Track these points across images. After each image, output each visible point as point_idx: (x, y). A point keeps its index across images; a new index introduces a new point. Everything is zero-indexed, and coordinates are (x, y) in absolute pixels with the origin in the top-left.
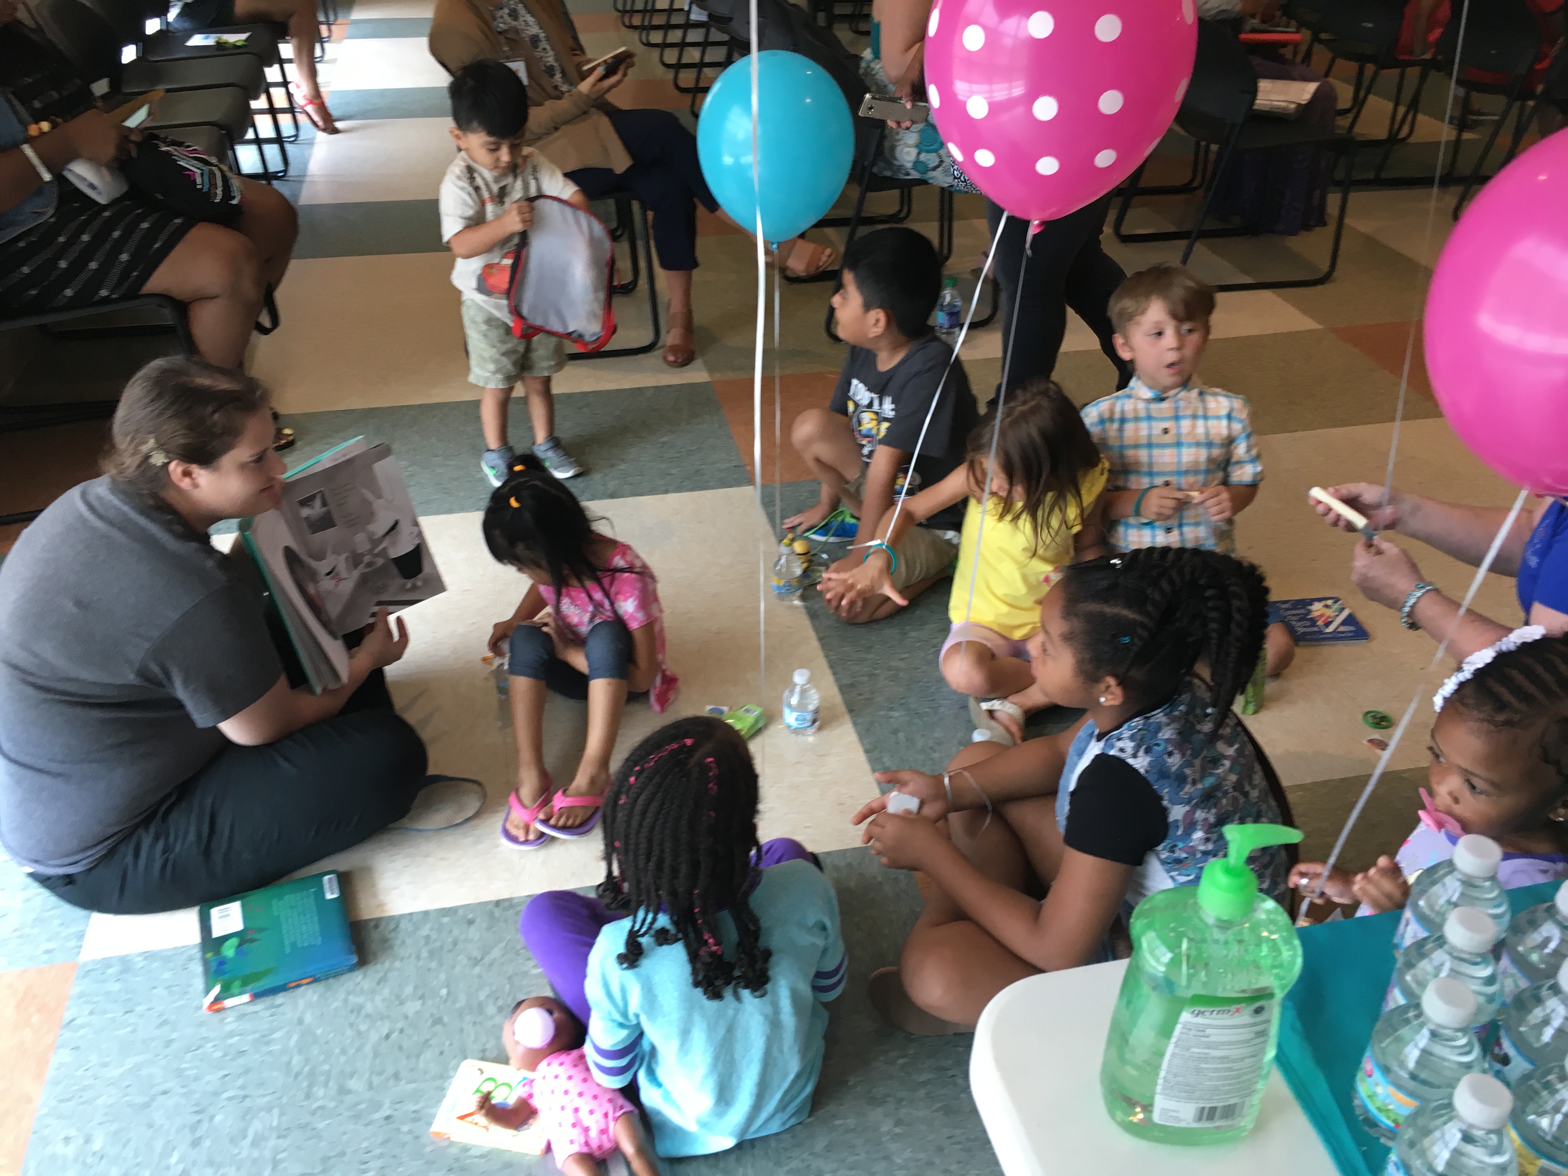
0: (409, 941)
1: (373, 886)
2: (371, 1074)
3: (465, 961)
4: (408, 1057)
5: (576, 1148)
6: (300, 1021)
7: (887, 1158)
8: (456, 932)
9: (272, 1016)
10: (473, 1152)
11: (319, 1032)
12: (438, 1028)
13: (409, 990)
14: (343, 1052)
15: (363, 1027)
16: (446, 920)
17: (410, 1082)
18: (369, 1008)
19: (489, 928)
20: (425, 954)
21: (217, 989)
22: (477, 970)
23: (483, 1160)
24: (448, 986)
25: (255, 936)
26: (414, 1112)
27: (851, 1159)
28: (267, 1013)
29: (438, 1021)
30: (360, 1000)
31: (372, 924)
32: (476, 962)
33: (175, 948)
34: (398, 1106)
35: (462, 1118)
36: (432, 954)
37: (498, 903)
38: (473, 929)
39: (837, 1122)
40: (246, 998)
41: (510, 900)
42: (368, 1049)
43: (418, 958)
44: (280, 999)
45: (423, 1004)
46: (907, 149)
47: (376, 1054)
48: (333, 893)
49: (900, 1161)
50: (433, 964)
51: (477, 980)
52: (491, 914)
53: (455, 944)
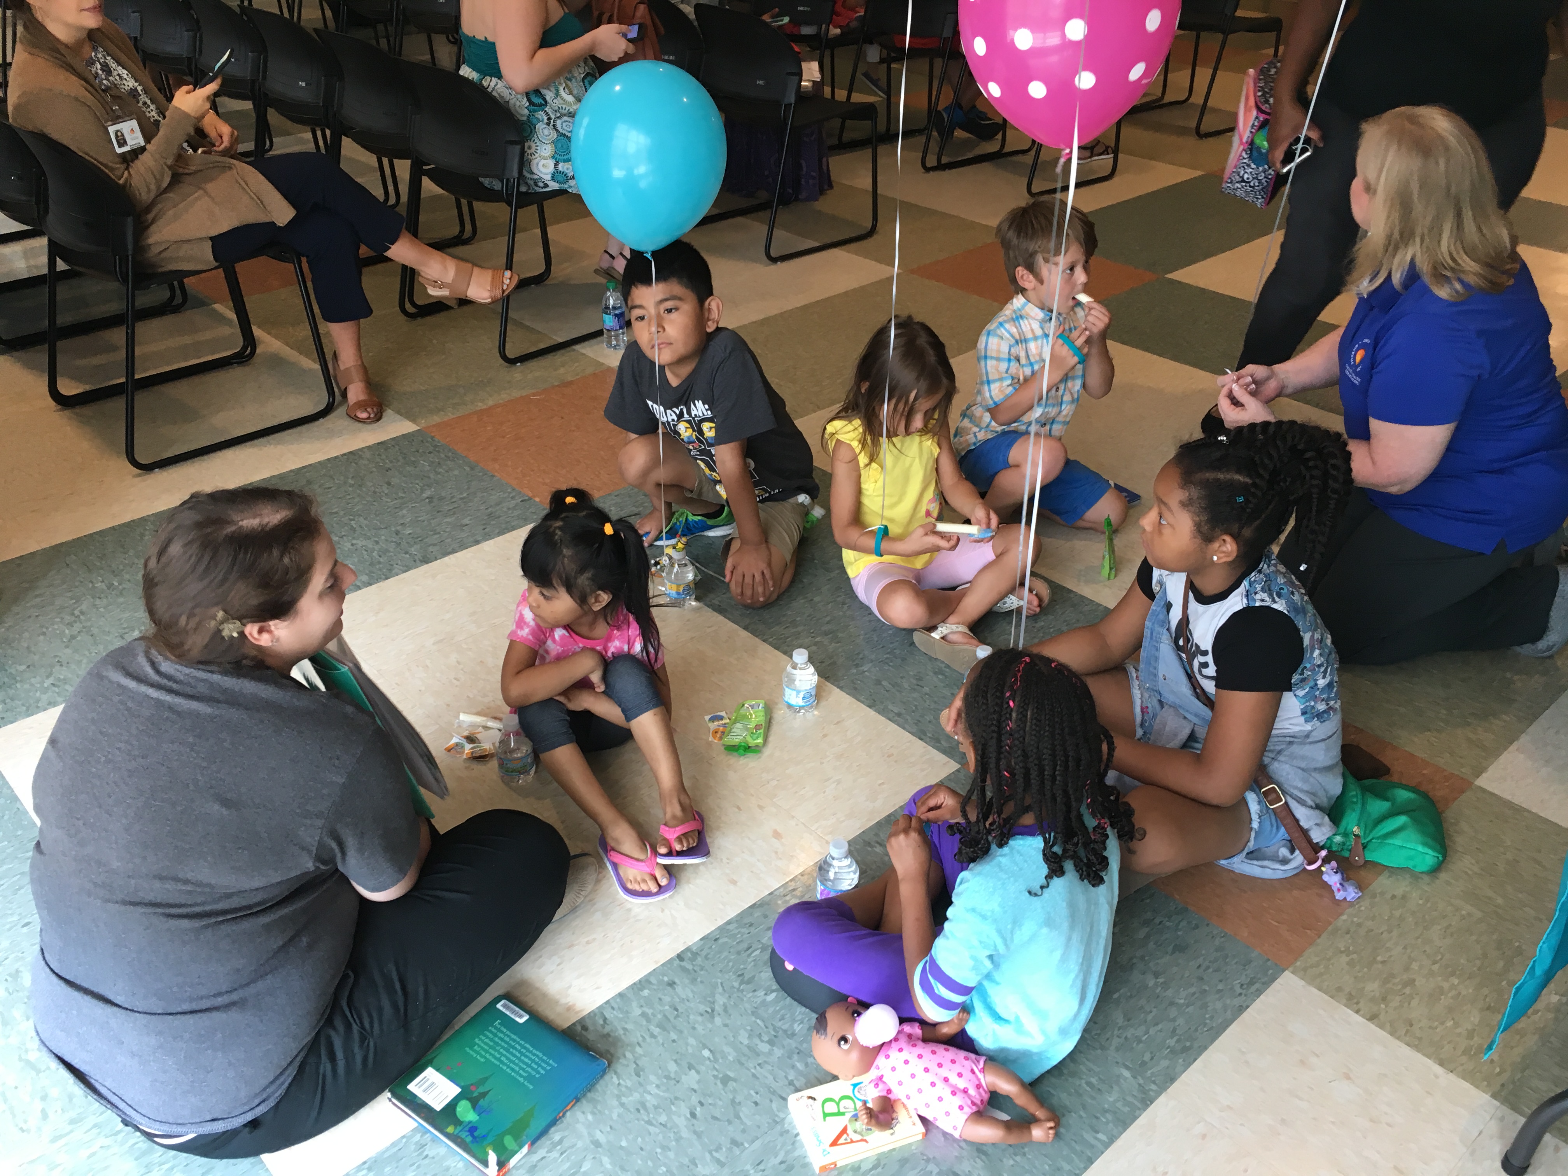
0: (630, 1026)
1: (544, 995)
2: (710, 1152)
3: (700, 1019)
4: (730, 1122)
6: (597, 1144)
7: (1172, 1004)
8: (667, 999)
9: (562, 1154)
10: (864, 1169)
11: (624, 1143)
12: (732, 1085)
13: (672, 1067)
14: (665, 1148)
15: (663, 1119)
16: (646, 992)
17: (753, 1142)
18: (650, 1101)
19: (693, 981)
20: (657, 1031)
21: (492, 1158)
22: (718, 1021)
23: (880, 1169)
24: (705, 1046)
25: (482, 1089)
26: (782, 1163)
27: (1150, 1017)
28: (555, 1154)
29: (725, 1080)
30: (636, 1096)
31: (579, 1028)
32: (711, 1014)
33: (393, 1145)
34: (761, 1167)
35: (834, 1143)
36: (660, 1026)
37: (680, 957)
38: (679, 989)
39: (1116, 996)
40: (525, 1149)
41: (688, 949)
42: (685, 1134)
43: (653, 1036)
44: (556, 1134)
45: (698, 1072)
47: (698, 1135)
48: (521, 1016)
49: (1182, 1001)
50: (673, 1036)
51: (726, 1028)
52: (684, 969)
53: (677, 1010)
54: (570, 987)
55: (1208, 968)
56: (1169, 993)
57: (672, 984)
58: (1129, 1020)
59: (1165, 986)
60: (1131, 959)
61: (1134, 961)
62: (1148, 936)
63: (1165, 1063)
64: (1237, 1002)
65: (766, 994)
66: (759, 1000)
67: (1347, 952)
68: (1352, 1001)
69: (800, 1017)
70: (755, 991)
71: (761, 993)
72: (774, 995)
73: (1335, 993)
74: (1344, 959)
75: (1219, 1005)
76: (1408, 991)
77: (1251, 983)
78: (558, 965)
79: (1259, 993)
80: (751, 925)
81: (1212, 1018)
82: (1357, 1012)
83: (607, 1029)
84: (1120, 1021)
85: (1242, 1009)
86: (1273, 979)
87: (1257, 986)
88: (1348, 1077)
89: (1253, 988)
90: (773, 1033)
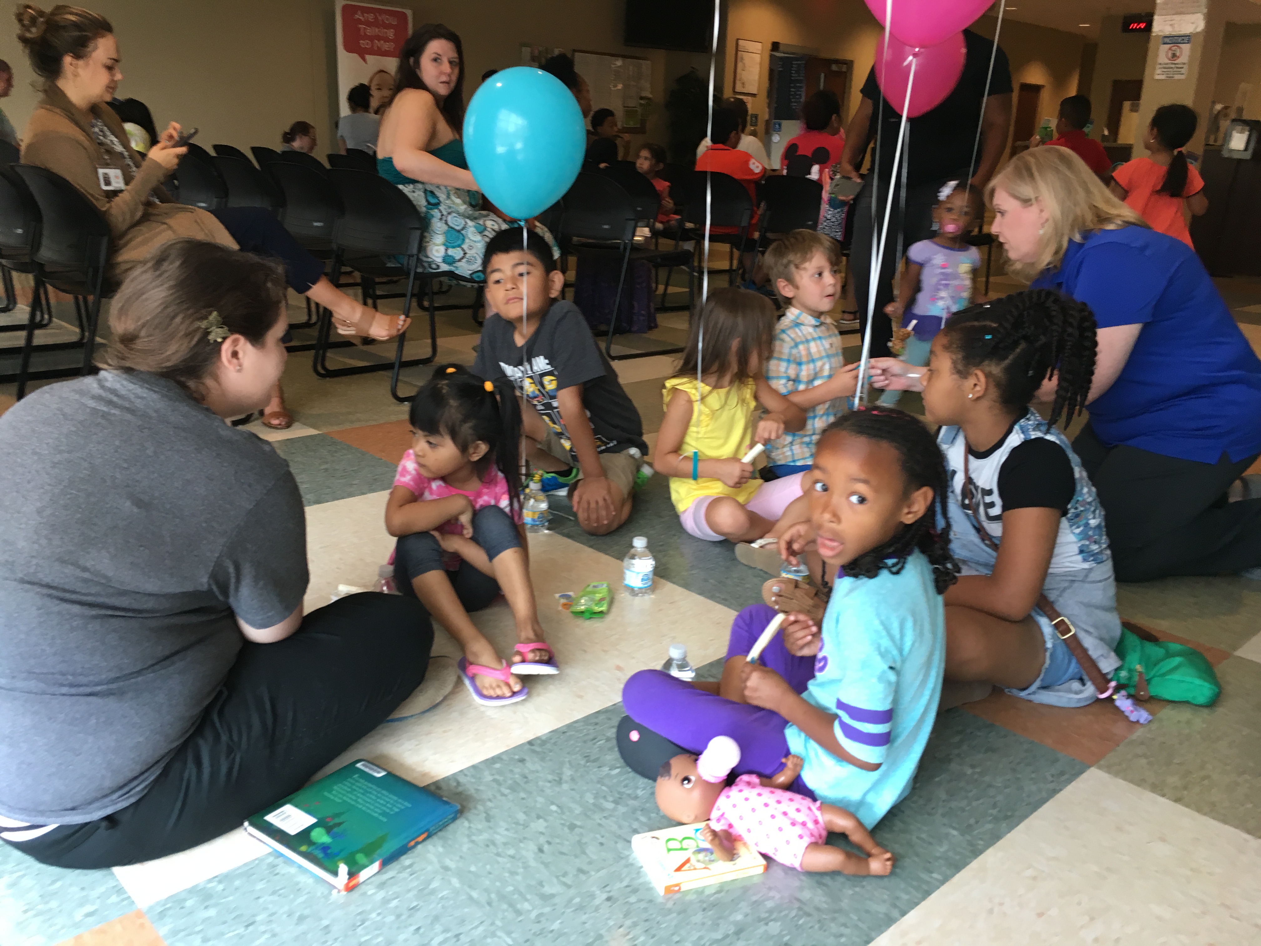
0: (482, 788)
1: (402, 765)
2: (557, 877)
3: (548, 785)
4: (576, 856)
5: (806, 840)
6: (446, 869)
7: (990, 786)
8: (517, 770)
9: (411, 875)
10: (707, 892)
11: (473, 869)
12: (577, 830)
13: (521, 817)
14: (513, 873)
15: (511, 852)
16: (497, 766)
17: (598, 871)
18: (499, 839)
19: (543, 759)
20: (506, 791)
21: (343, 869)
22: (565, 786)
23: (722, 894)
24: (553, 803)
25: (337, 820)
26: (627, 886)
27: (971, 795)
28: (405, 874)
29: (572, 827)
30: (485, 836)
31: (433, 787)
32: (560, 782)
33: (245, 865)
34: (608, 889)
35: (679, 869)
36: (512, 789)
37: (530, 743)
38: (529, 765)
39: (937, 779)
40: (375, 866)
41: (538, 738)
42: (533, 863)
43: (503, 795)
44: (406, 860)
45: (546, 820)
46: (437, 248)
47: (546, 865)
48: (379, 772)
49: (1000, 785)
50: (522, 795)
51: (573, 792)
52: (534, 751)
53: (526, 777)
54: (425, 761)
55: (1019, 763)
56: (987, 779)
57: (522, 761)
58: (951, 796)
59: (982, 774)
63: (989, 826)
64: (1051, 786)
65: (610, 770)
66: (604, 774)
67: (1145, 756)
68: (1158, 788)
69: (643, 786)
70: (599, 767)
71: (606, 769)
72: (618, 770)
73: (1139, 783)
74: (1143, 761)
75: (1034, 788)
76: (1206, 782)
77: (1062, 773)
78: (417, 745)
79: (1069, 781)
80: (596, 724)
81: (1028, 796)
82: (1163, 796)
83: (460, 789)
84: (944, 796)
85: (1055, 792)
86: (1081, 772)
87: (1066, 776)
88: (1163, 840)
89: (1063, 778)
90: (618, 796)
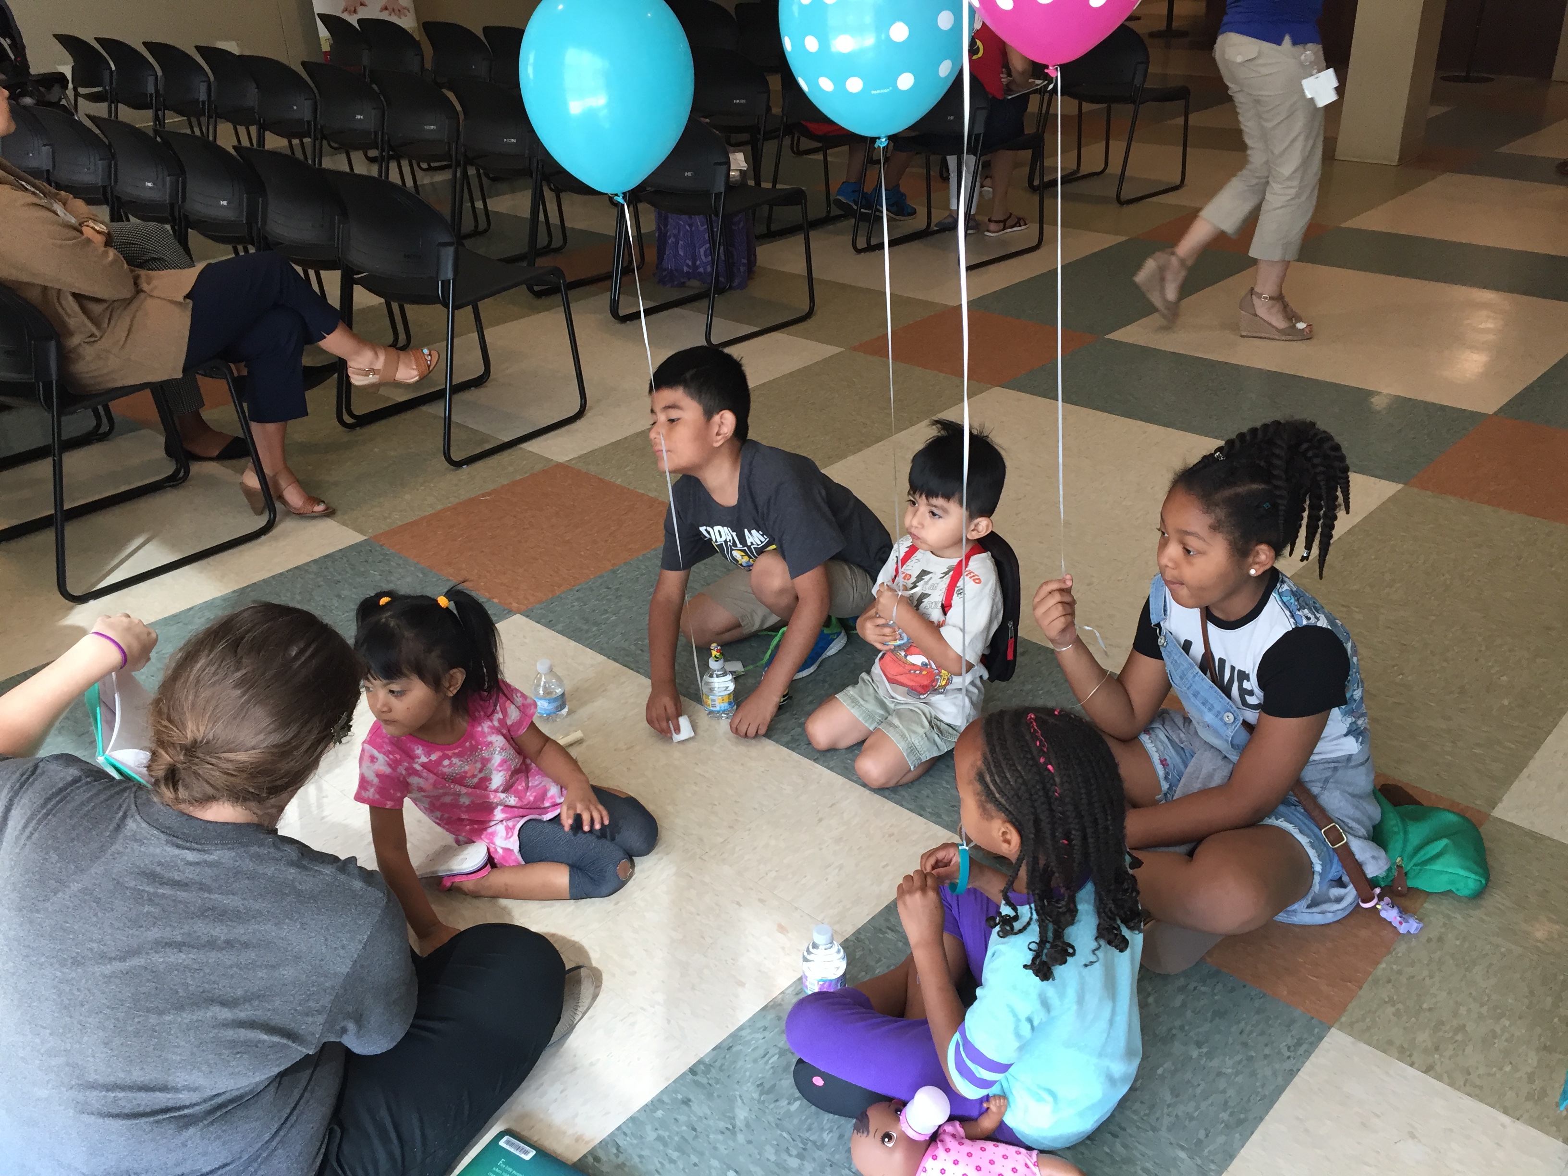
0: (646, 1153)
1: (550, 1126)
3: (720, 1137)
7: (1219, 1074)
8: (682, 1118)
16: (659, 1113)
19: (710, 1096)
20: (675, 1155)
22: (741, 1138)
27: (1198, 1091)
31: (590, 1159)
32: (732, 1131)
36: (679, 1149)
37: (692, 1071)
38: (695, 1106)
41: (700, 1062)
43: (672, 1161)
48: (526, 1153)
49: (1230, 1071)
50: (694, 1159)
51: (750, 1146)
52: (698, 1084)
53: (694, 1130)
54: (576, 1115)
55: (1251, 1032)
56: (1215, 1063)
57: (686, 1102)
58: (1177, 1096)
59: (1209, 1056)
60: (1171, 1029)
61: (1174, 1031)
62: (1184, 1005)
63: (1221, 1139)
64: (1287, 1065)
65: (789, 1103)
66: (782, 1111)
67: (1392, 1002)
68: (1405, 1054)
69: (828, 1126)
70: (777, 1101)
71: (783, 1103)
72: (797, 1103)
73: (1385, 1046)
74: (1390, 1010)
75: (1268, 1072)
76: (1459, 1037)
77: (1299, 1044)
78: (562, 1092)
79: (1308, 1054)
80: (765, 1029)
81: (1263, 1086)
82: (1412, 1065)
83: (621, 1159)
84: (1168, 1098)
85: (1292, 1073)
86: (1321, 1039)
87: (1305, 1046)
88: (1413, 1136)
89: (1301, 1050)
90: (802, 1146)
